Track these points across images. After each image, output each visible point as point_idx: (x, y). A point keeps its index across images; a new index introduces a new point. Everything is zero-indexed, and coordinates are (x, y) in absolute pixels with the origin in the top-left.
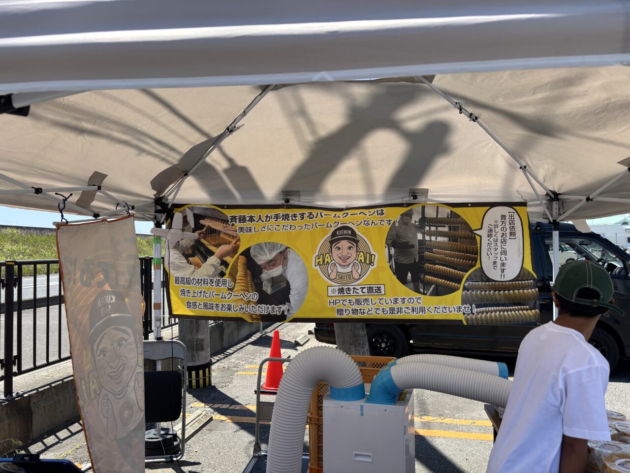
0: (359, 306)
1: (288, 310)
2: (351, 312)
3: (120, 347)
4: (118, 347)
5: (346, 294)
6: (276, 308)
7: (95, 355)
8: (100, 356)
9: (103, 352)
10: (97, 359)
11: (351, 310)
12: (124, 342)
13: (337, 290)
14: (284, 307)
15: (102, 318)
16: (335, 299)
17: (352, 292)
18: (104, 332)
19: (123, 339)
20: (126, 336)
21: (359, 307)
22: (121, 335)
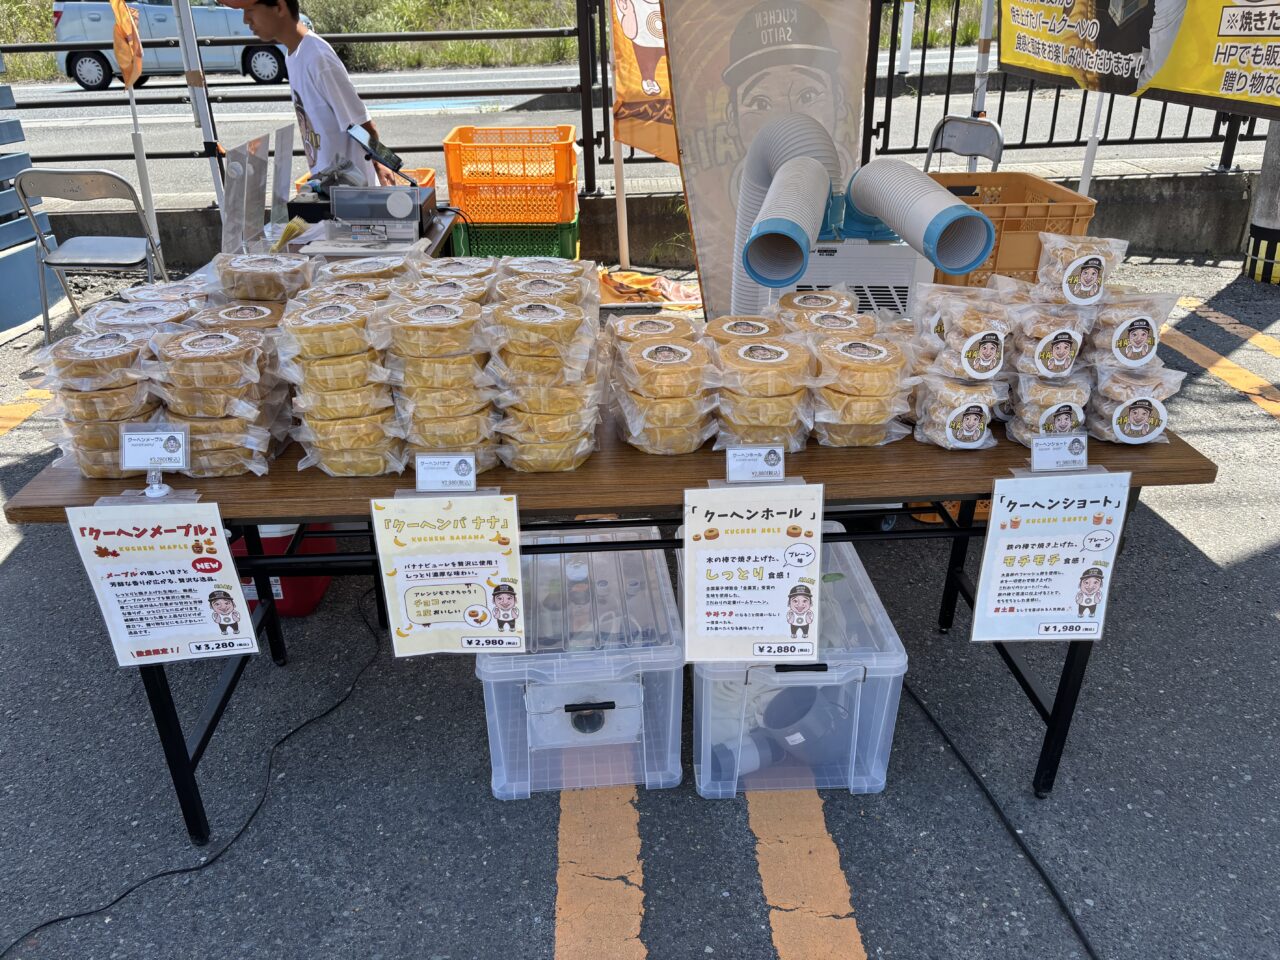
0: (1269, 67)
1: (1143, 67)
2: (1249, 83)
3: (804, 102)
4: (800, 102)
5: (1254, 32)
6: (1122, 61)
7: (739, 103)
8: (750, 105)
9: (761, 102)
10: (742, 109)
11: (1250, 78)
12: (813, 95)
13: (1239, 18)
14: (1136, 59)
15: (763, 47)
16: (1229, 44)
17: (1266, 24)
18: (765, 70)
19: (812, 90)
20: (819, 87)
21: (1267, 71)
22: (812, 83)
